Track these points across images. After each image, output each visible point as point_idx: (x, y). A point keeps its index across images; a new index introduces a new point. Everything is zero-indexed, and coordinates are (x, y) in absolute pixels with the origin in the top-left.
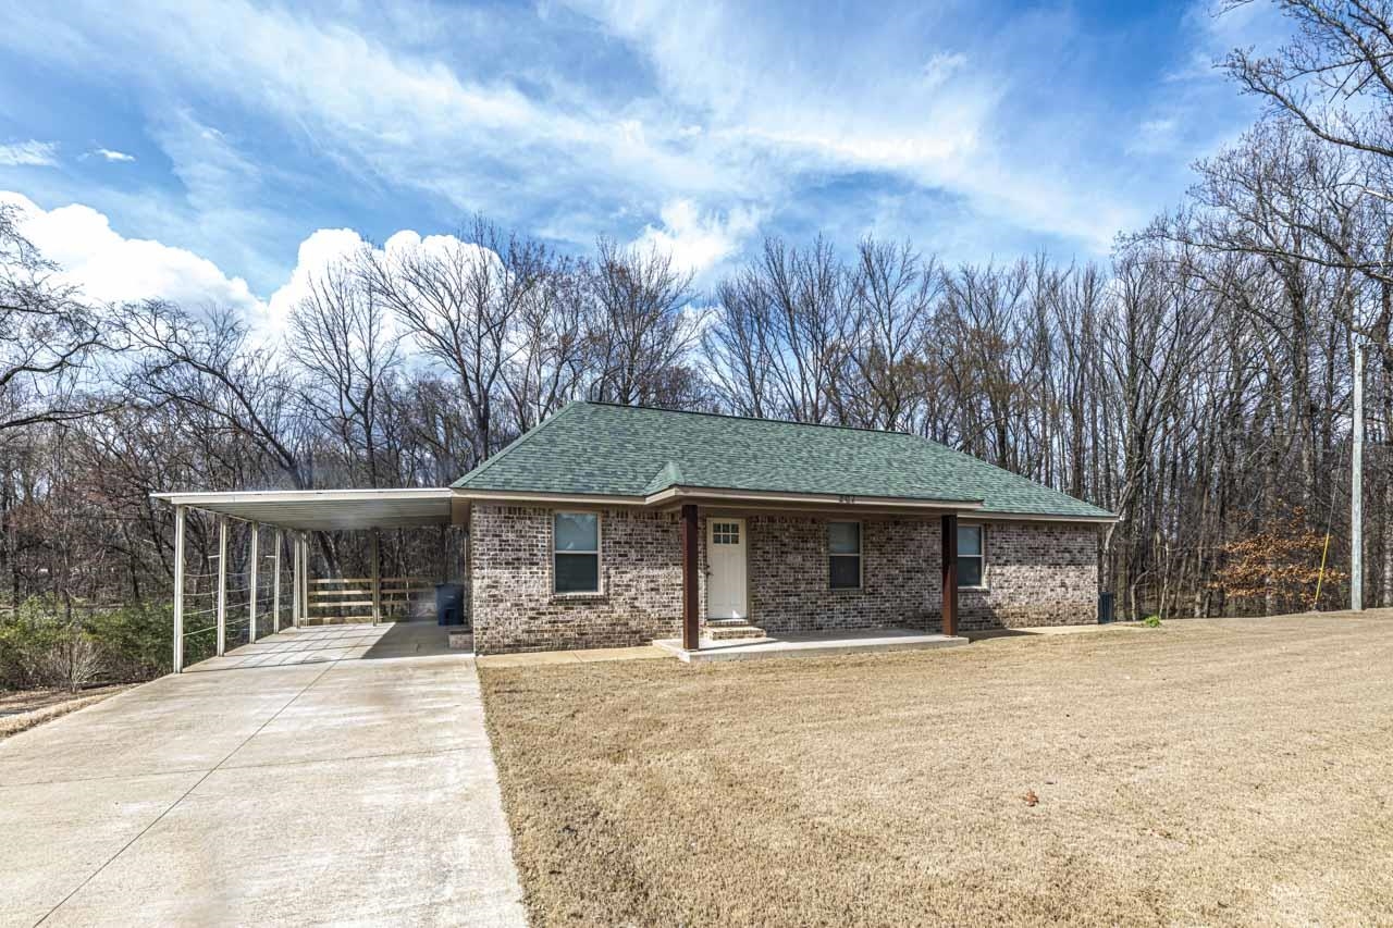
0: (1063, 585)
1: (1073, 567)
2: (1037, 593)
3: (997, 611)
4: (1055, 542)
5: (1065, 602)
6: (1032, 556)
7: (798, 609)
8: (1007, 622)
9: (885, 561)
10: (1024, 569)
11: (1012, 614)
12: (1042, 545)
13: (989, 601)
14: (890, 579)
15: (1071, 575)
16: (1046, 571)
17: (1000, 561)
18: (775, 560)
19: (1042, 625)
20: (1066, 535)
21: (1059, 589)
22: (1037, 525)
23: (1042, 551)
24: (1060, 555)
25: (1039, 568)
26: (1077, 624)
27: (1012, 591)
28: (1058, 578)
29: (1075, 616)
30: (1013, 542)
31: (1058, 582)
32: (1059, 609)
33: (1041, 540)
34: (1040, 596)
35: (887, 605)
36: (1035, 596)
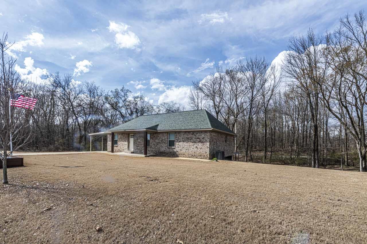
0: (196, 147)
1: (200, 143)
2: (188, 149)
3: (177, 153)
4: (194, 136)
5: (197, 152)
6: (188, 140)
7: (139, 149)
8: (180, 156)
9: (153, 141)
10: (184, 143)
11: (181, 154)
12: (190, 137)
13: (175, 150)
14: (154, 145)
15: (200, 145)
16: (191, 144)
17: (178, 141)
18: (136, 141)
19: (190, 158)
20: (198, 134)
21: (195, 149)
22: (189, 132)
23: (190, 139)
24: (196, 140)
25: (189, 143)
26: (201, 159)
27: (181, 148)
28: (195, 146)
29: (201, 156)
30: (182, 136)
31: (195, 147)
32: (195, 154)
33: (190, 136)
34: (189, 150)
35: (153, 150)
36: (188, 150)
